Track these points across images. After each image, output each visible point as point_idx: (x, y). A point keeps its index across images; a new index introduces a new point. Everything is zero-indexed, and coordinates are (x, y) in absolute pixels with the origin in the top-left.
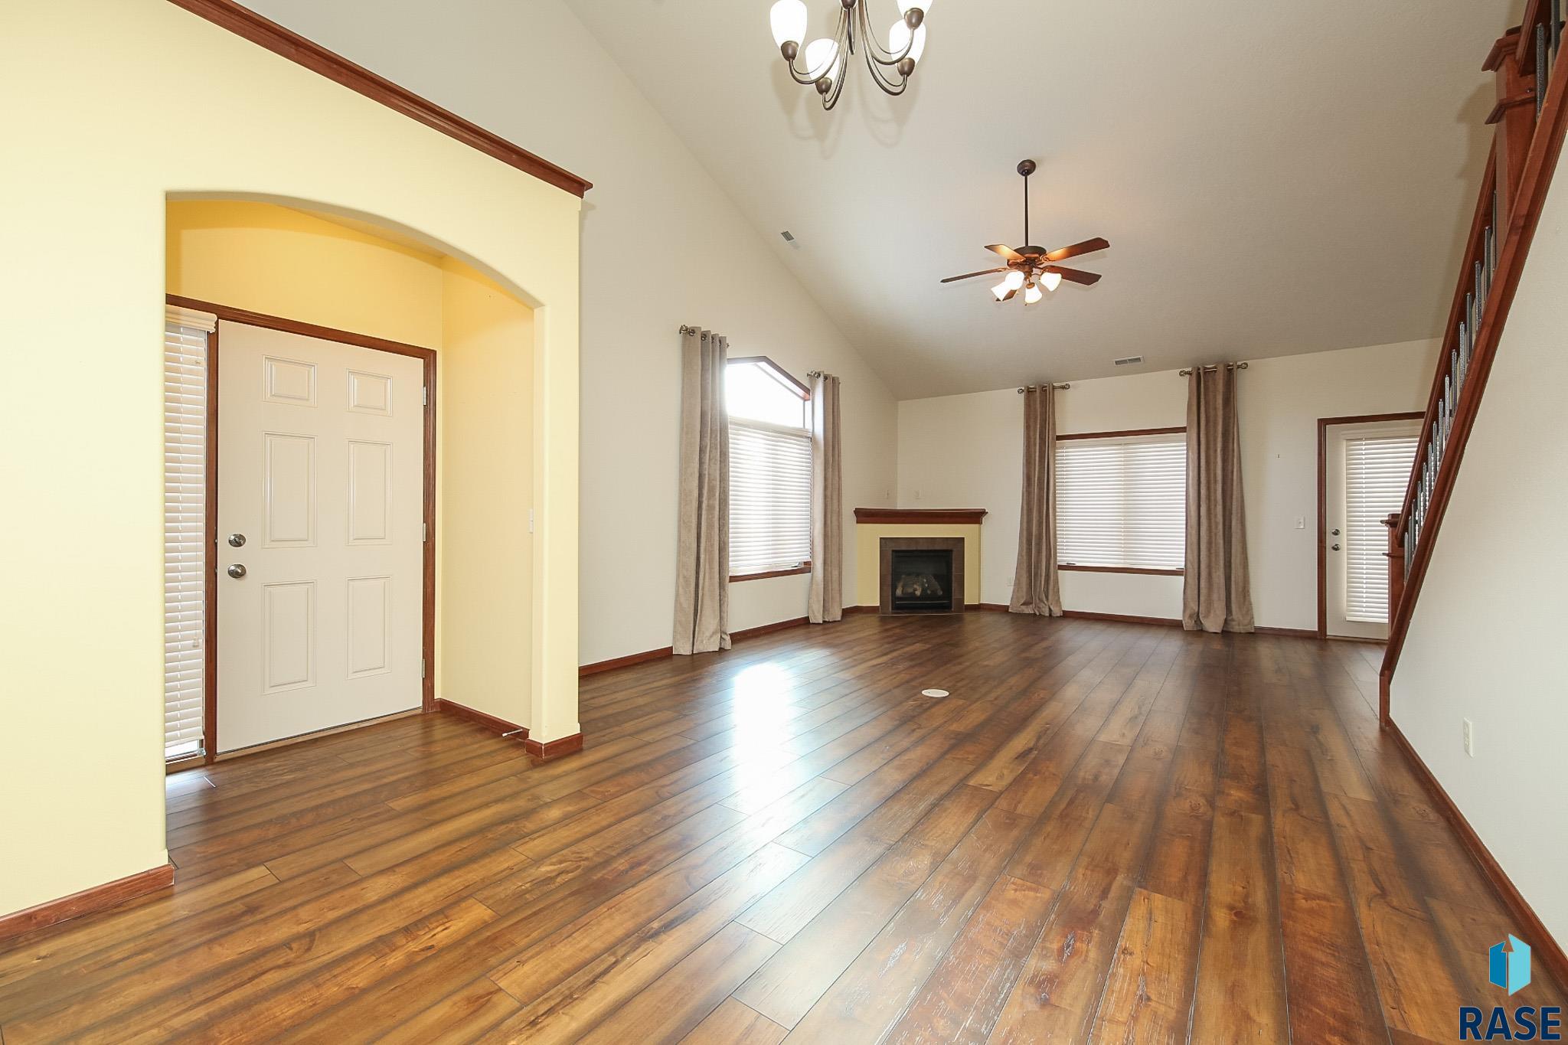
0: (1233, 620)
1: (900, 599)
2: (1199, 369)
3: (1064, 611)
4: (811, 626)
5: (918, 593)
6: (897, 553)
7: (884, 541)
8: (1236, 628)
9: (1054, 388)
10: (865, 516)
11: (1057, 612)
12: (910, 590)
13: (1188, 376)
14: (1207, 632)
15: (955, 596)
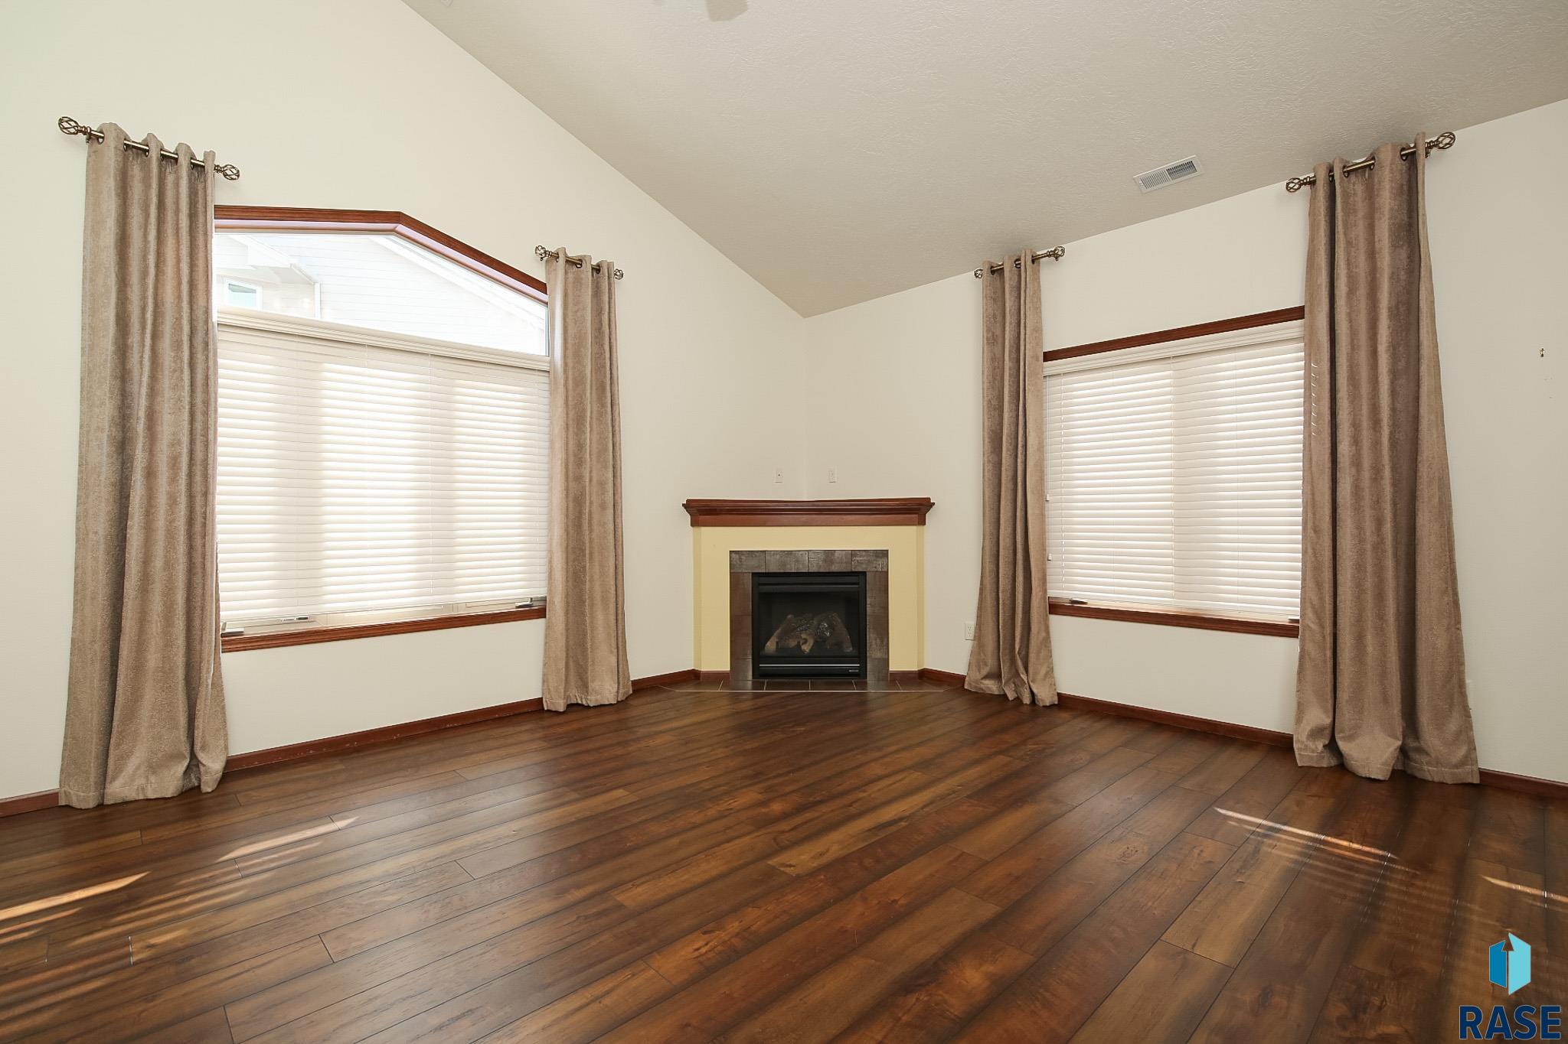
0: (1420, 750)
1: (770, 658)
2: (1331, 170)
3: (1059, 695)
4: (546, 715)
5: (806, 648)
6: (760, 578)
7: (737, 558)
8: (1430, 771)
9: (1035, 259)
10: (703, 512)
11: (1045, 697)
12: (793, 643)
13: (1306, 189)
14: (1354, 775)
15: (873, 653)
